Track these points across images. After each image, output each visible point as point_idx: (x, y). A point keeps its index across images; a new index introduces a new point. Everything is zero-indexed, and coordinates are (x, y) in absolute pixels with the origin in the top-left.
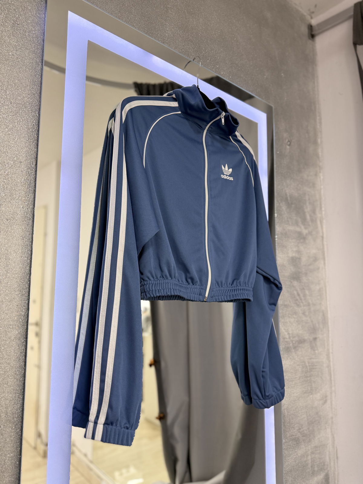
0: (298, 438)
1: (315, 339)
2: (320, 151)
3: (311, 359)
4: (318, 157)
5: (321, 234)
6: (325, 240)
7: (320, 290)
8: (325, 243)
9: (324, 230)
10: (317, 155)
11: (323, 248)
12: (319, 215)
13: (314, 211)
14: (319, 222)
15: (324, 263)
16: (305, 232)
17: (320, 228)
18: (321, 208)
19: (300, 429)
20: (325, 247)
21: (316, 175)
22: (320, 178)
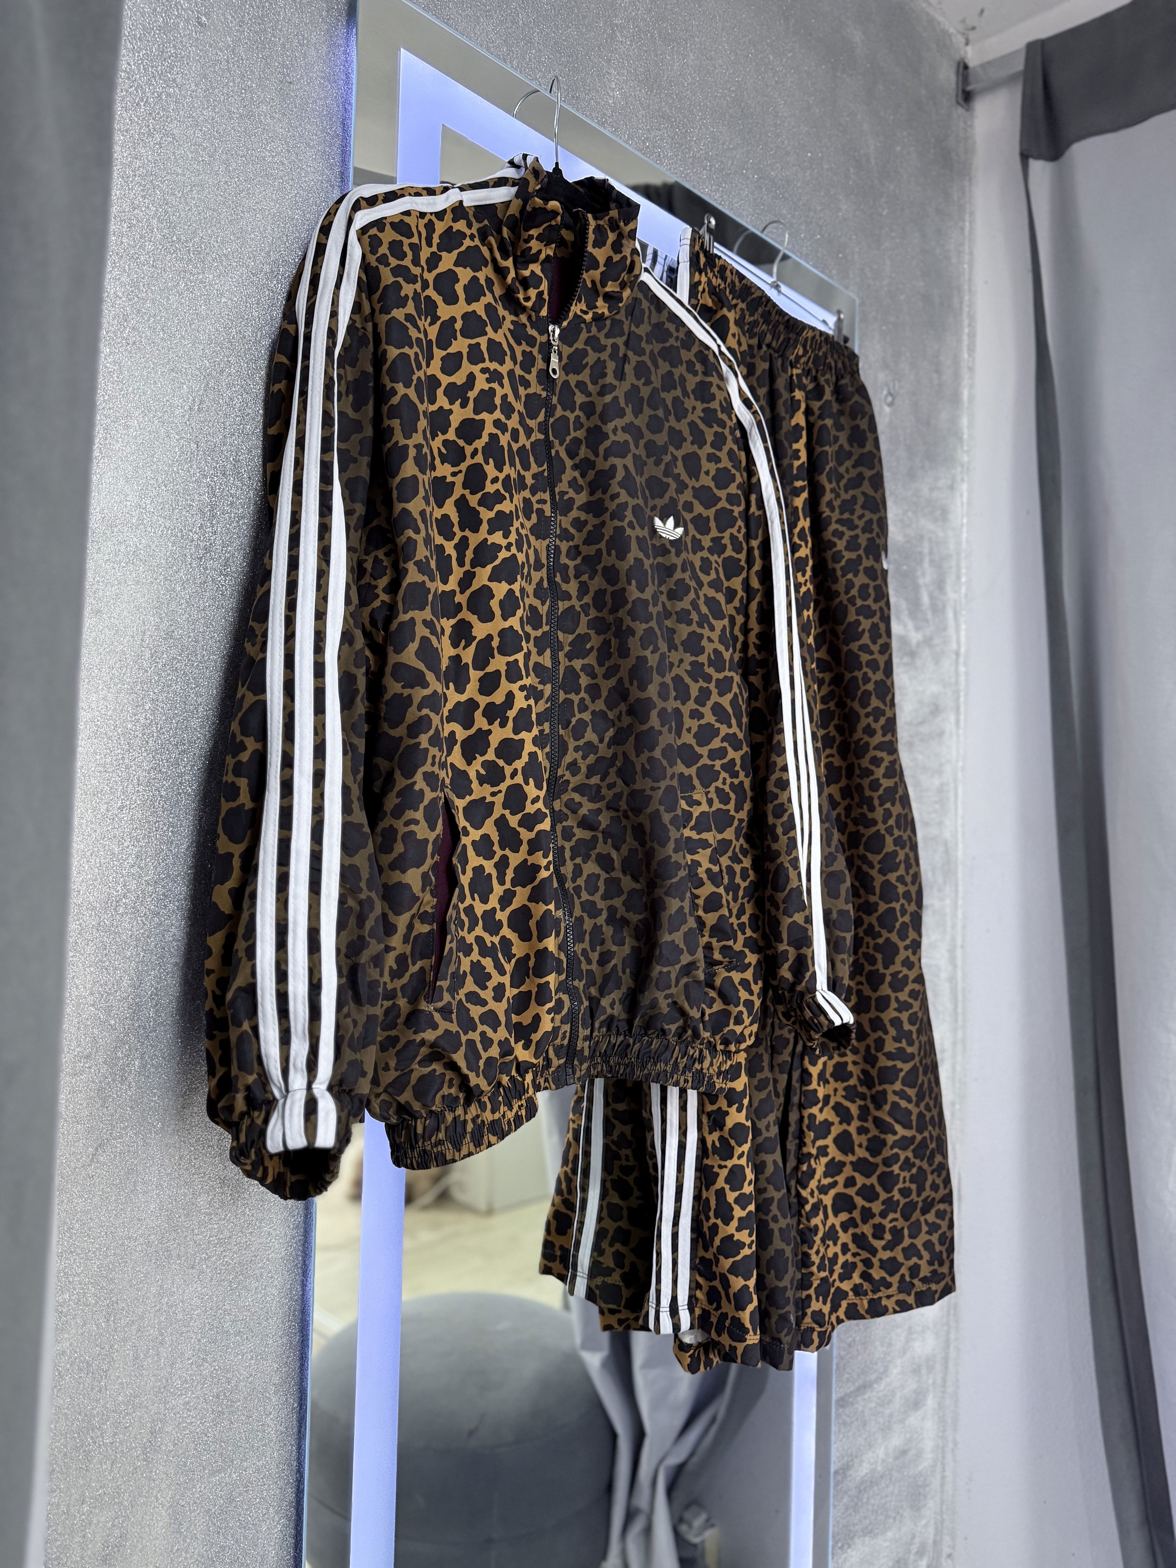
2: (964, 421)
4: (960, 439)
5: (954, 646)
6: (961, 659)
7: (941, 790)
8: (962, 669)
9: (963, 634)
10: (957, 435)
11: (957, 683)
12: (951, 595)
13: (940, 584)
14: (950, 615)
15: (958, 722)
17: (951, 631)
18: (958, 577)
20: (962, 678)
21: (952, 488)
22: (961, 496)
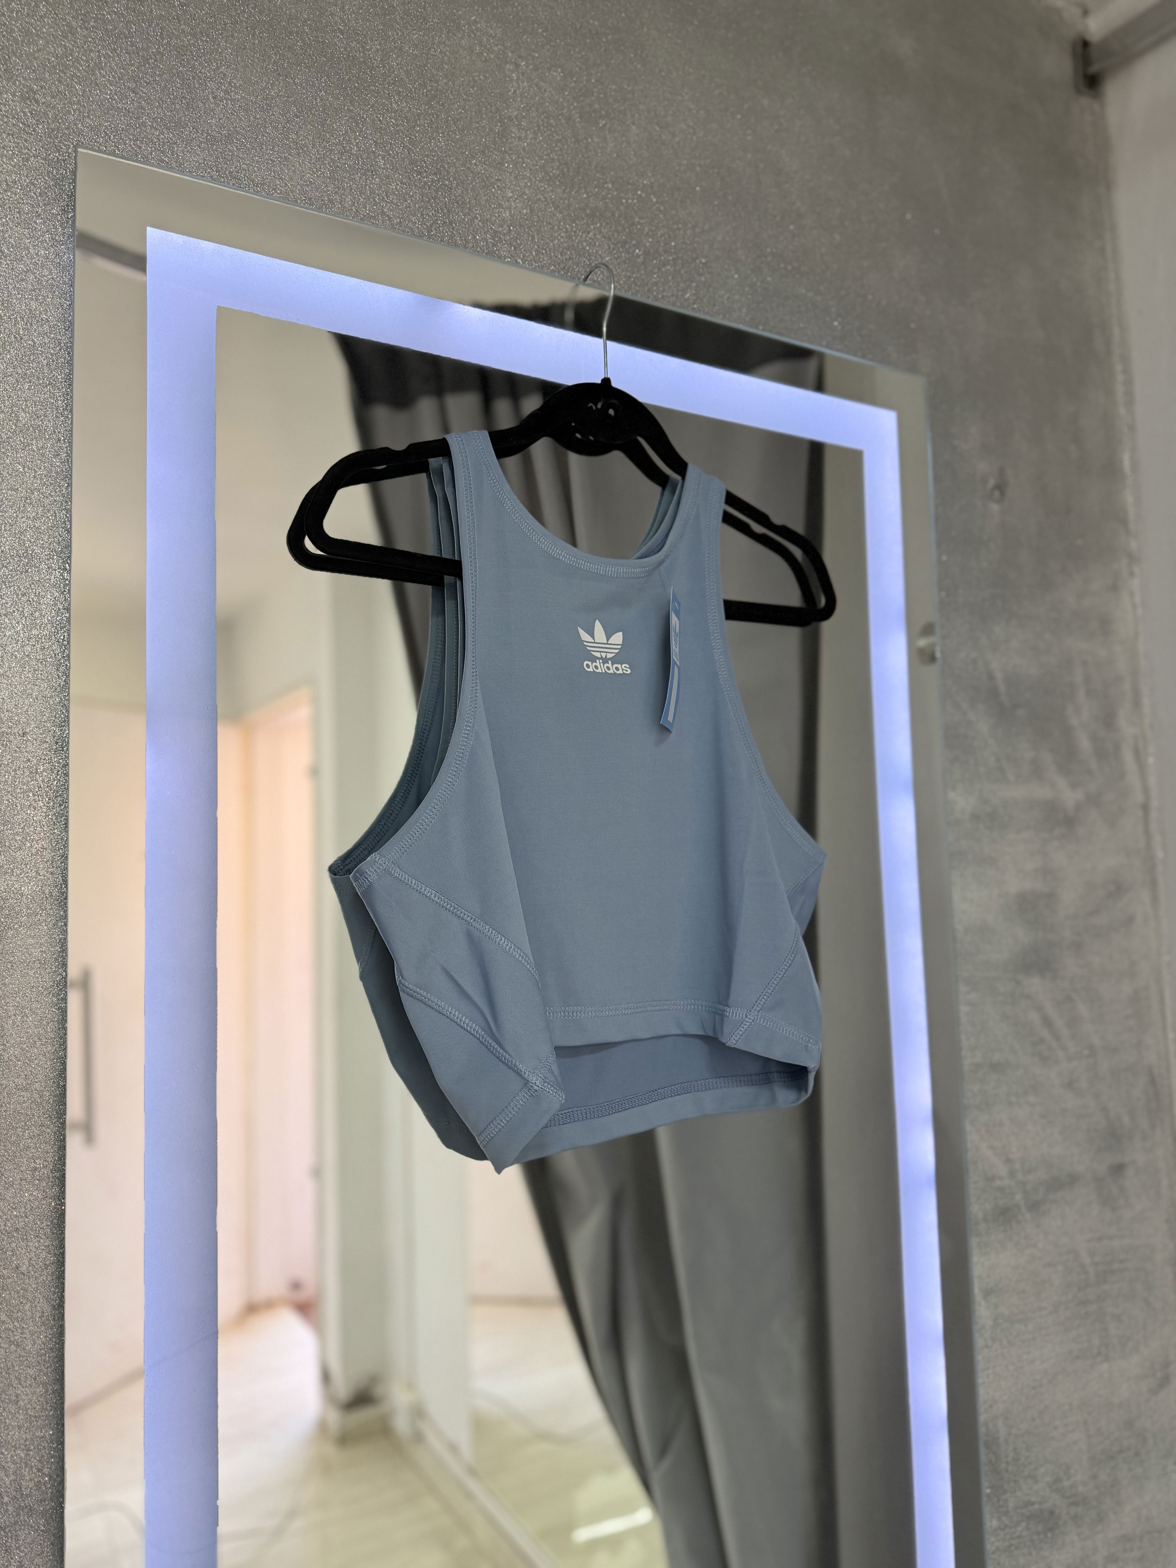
0: (1052, 1513)
1: (1118, 1169)
2: (1129, 498)
3: (1100, 1239)
4: (1124, 522)
5: (1139, 798)
6: (1154, 814)
7: (1136, 997)
8: (1155, 827)
9: (1152, 781)
11: (1149, 846)
12: (1127, 730)
13: (1108, 719)
14: (1128, 756)
15: (1155, 900)
16: (1070, 797)
17: (1132, 777)
18: (1137, 703)
19: (1058, 1480)
20: (1157, 839)
21: (1114, 588)
22: (1132, 595)
